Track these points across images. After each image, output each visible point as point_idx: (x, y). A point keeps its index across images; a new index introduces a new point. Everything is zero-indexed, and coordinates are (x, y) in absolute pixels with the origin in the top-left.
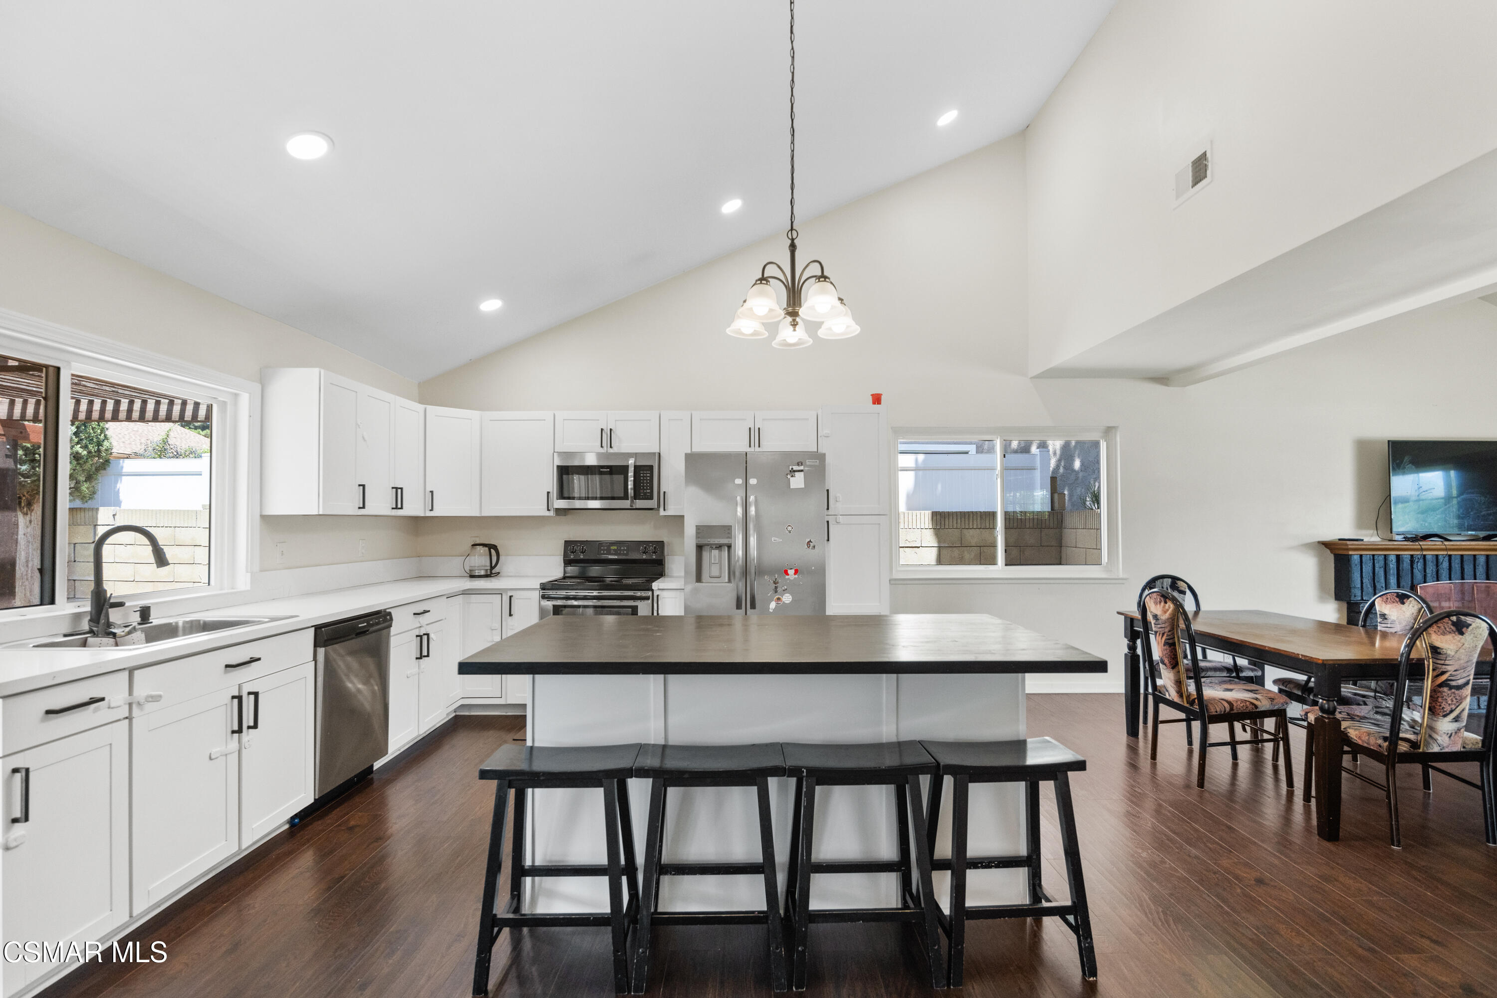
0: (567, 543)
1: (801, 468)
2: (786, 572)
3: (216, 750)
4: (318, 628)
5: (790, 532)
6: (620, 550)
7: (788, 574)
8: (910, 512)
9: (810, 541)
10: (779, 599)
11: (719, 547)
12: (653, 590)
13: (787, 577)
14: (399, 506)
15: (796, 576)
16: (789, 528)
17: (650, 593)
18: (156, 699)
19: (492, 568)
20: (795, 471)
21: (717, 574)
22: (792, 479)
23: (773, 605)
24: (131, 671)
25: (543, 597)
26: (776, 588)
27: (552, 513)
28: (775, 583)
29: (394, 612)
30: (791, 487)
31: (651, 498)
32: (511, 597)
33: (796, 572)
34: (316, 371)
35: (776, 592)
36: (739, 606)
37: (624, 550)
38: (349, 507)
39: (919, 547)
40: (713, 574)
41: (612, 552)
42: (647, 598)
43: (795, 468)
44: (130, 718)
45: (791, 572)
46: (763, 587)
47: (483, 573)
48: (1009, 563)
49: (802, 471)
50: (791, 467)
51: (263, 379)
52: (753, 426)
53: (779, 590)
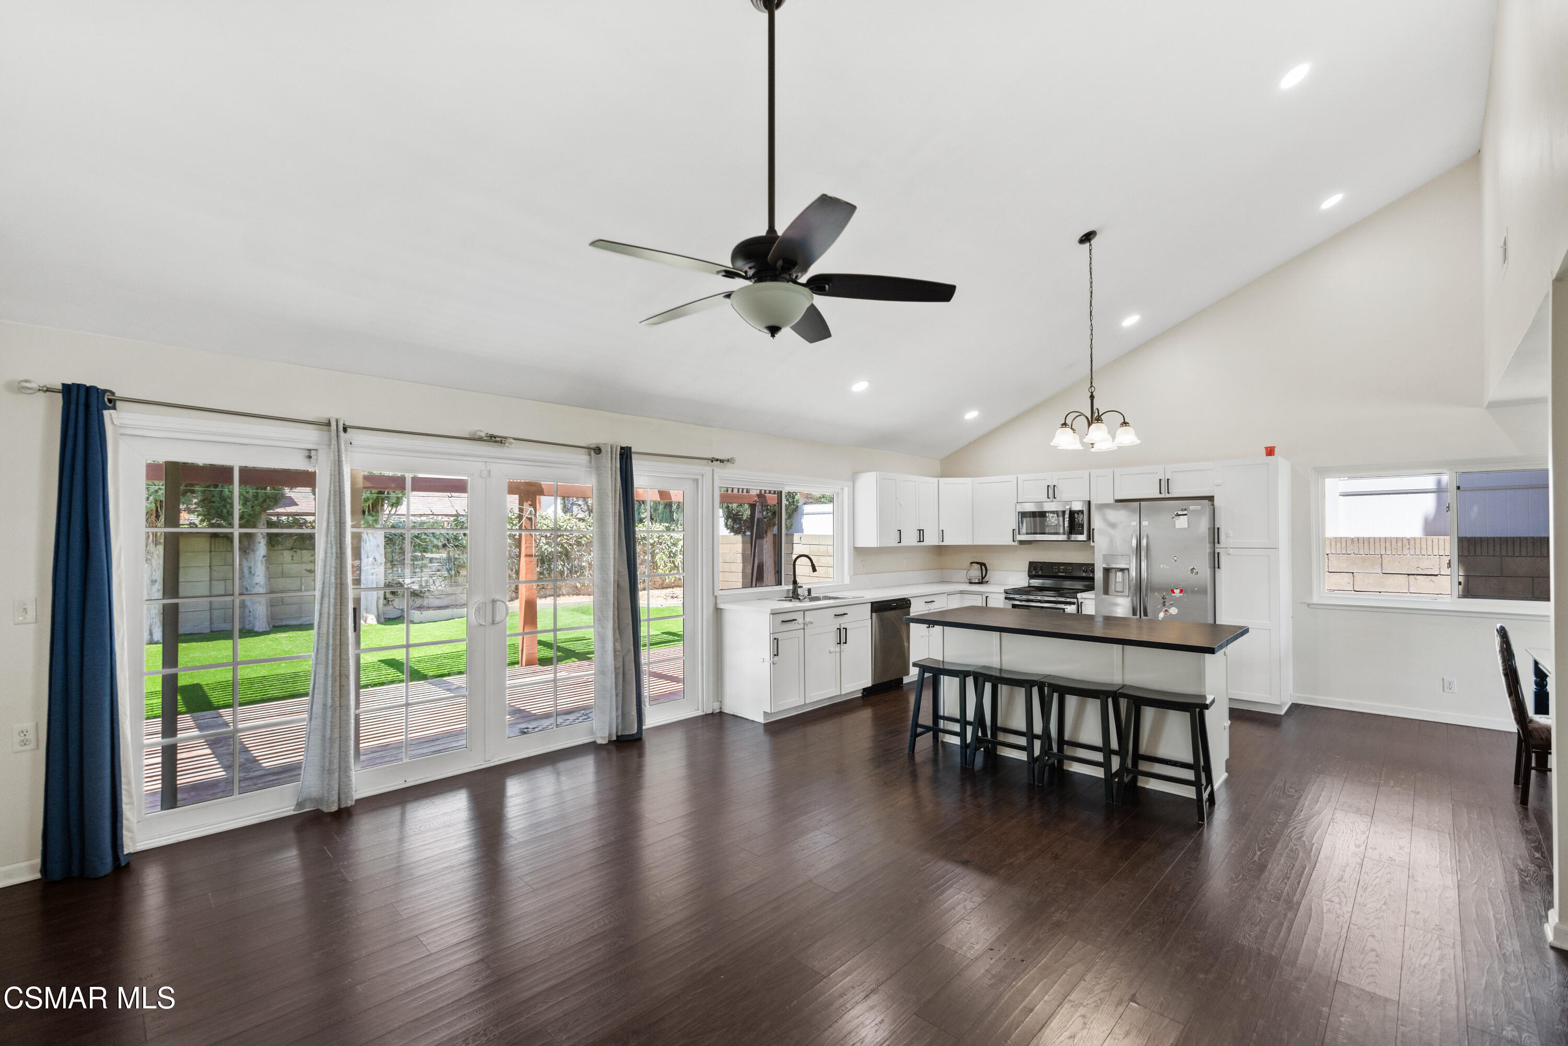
0: (1031, 563)
1: (1186, 512)
2: (1173, 591)
3: (832, 649)
4: (872, 603)
5: (1176, 561)
6: (1067, 569)
7: (1174, 593)
8: (1430, 538)
9: (1193, 568)
10: (1166, 611)
11: (1122, 570)
12: (1077, 599)
13: (1173, 595)
14: (922, 540)
15: (1181, 594)
16: (1175, 558)
17: (1075, 600)
18: (811, 623)
19: (983, 578)
20: (1179, 515)
21: (1121, 590)
22: (1177, 522)
23: (1161, 615)
24: (804, 611)
25: (1006, 598)
26: (1164, 602)
27: (1016, 543)
28: (1163, 598)
29: (911, 599)
30: (1176, 528)
31: (1082, 533)
32: (987, 597)
33: (1181, 591)
34: (875, 473)
35: (1164, 605)
36: (1134, 613)
37: (1070, 569)
38: (892, 542)
39: (1437, 575)
40: (1117, 590)
41: (1061, 570)
42: (1074, 603)
43: (1180, 513)
44: (804, 629)
45: (1177, 591)
46: (1153, 601)
47: (977, 581)
49: (1186, 515)
50: (1176, 513)
51: (854, 477)
52: (1162, 478)
53: (1167, 604)
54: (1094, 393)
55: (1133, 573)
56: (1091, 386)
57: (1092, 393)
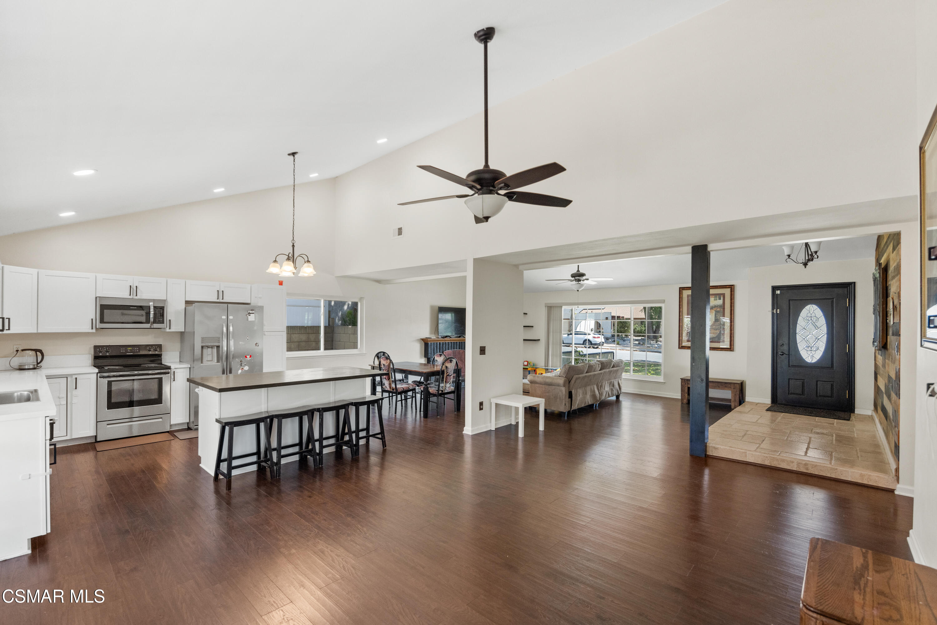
0: (96, 347)
1: (253, 312)
2: (246, 357)
5: (248, 339)
6: (134, 350)
9: (257, 343)
10: (242, 369)
11: (212, 347)
12: (171, 369)
13: (246, 359)
15: (250, 358)
16: (248, 338)
17: (169, 371)
19: (39, 363)
20: (250, 313)
21: (211, 359)
22: (249, 317)
23: (240, 371)
25: (100, 377)
26: (241, 364)
27: (94, 331)
28: (241, 362)
30: (249, 320)
32: (76, 379)
33: (251, 356)
35: (241, 365)
36: (223, 373)
37: (137, 350)
40: (209, 359)
41: (129, 351)
43: (251, 312)
45: (248, 357)
46: (235, 364)
47: (31, 367)
48: (326, 349)
49: (253, 313)
50: (248, 312)
52: (219, 290)
53: (243, 365)
57: (293, 243)
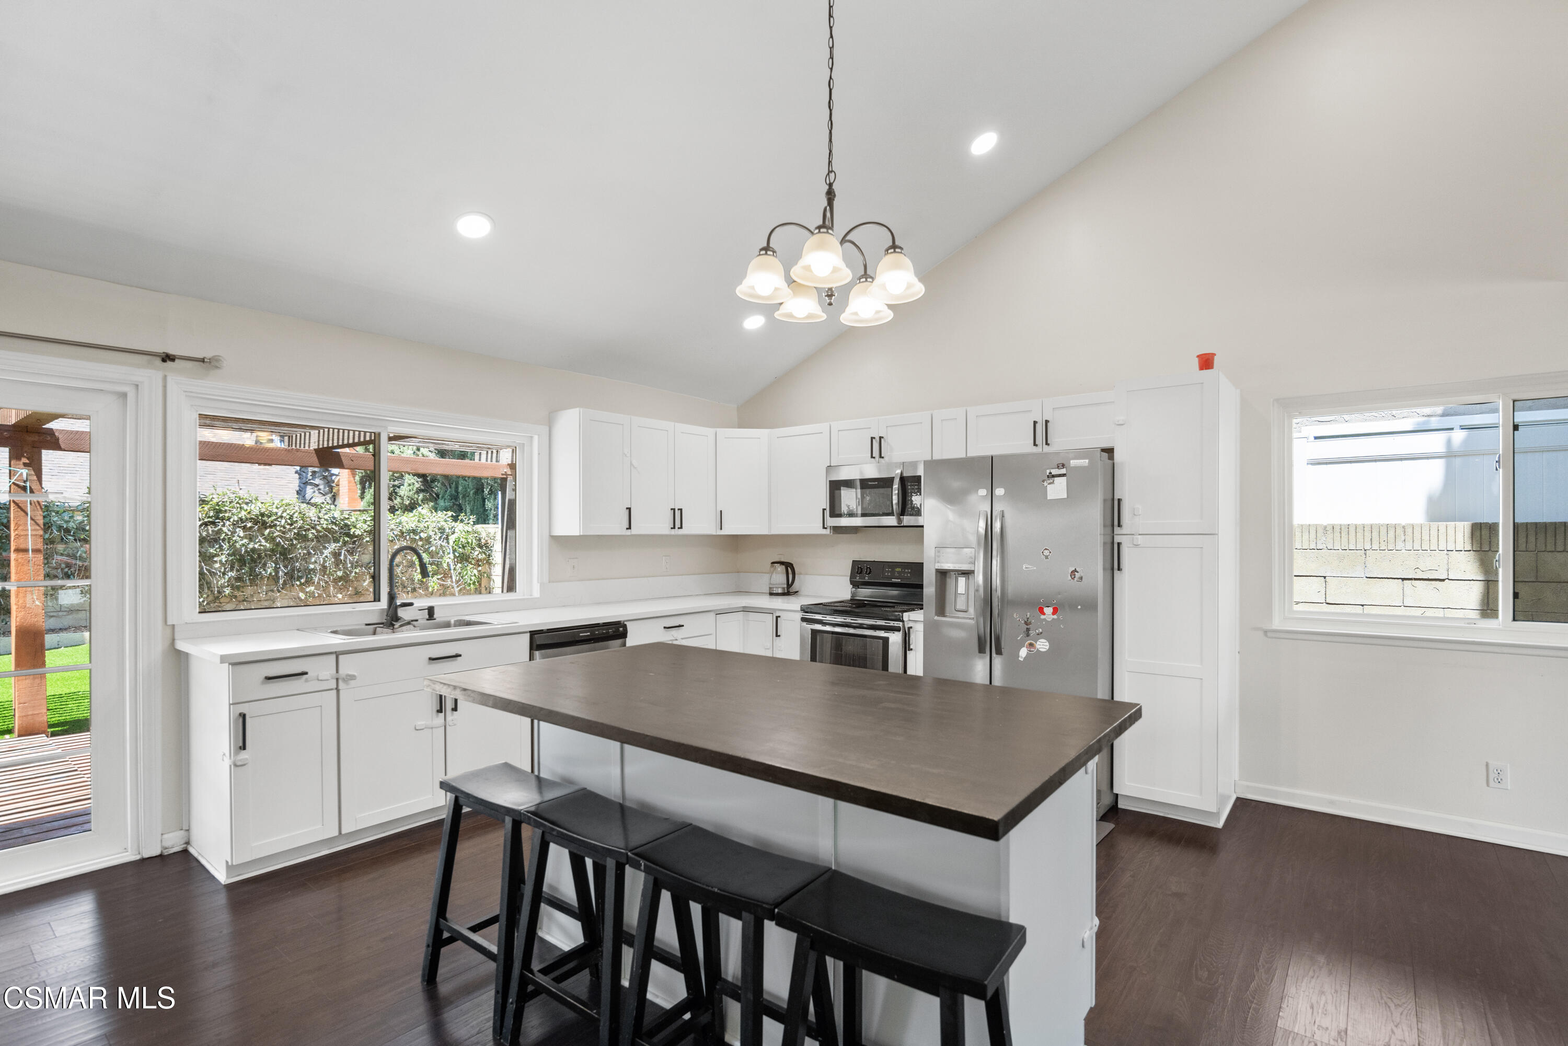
0: (857, 564)
1: (1063, 471)
2: (1041, 611)
3: (421, 723)
4: (533, 634)
5: (1047, 557)
6: (904, 573)
7: (1044, 614)
8: (1434, 525)
9: (1075, 571)
10: (1031, 645)
11: (964, 574)
12: (903, 621)
13: (1043, 617)
14: (678, 524)
15: (1055, 617)
16: (1046, 553)
17: (900, 624)
19: (789, 585)
20: (1054, 476)
21: (964, 608)
22: (1049, 488)
23: (1023, 652)
24: (337, 654)
25: (803, 620)
26: (1028, 630)
27: (827, 532)
28: (1026, 623)
29: (628, 624)
30: (1049, 498)
31: (920, 513)
32: (777, 617)
33: (1055, 611)
34: (578, 409)
35: (1028, 635)
36: (982, 651)
37: (908, 572)
39: (1443, 580)
40: (958, 607)
41: (896, 574)
42: (898, 629)
43: (1055, 472)
44: (337, 690)
45: (1048, 611)
46: (1010, 628)
47: (780, 591)
49: (1064, 475)
50: (1048, 471)
51: (550, 423)
52: (1039, 419)
53: (1032, 633)
54: (834, 187)
55: (979, 578)
56: (830, 172)
57: (830, 185)
